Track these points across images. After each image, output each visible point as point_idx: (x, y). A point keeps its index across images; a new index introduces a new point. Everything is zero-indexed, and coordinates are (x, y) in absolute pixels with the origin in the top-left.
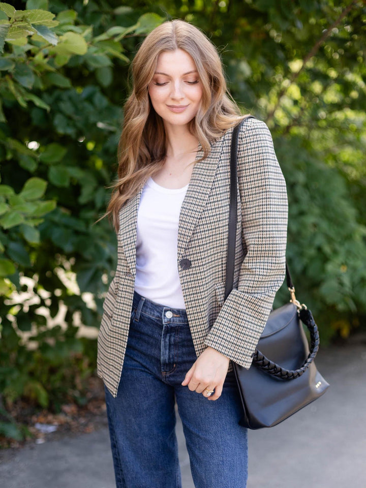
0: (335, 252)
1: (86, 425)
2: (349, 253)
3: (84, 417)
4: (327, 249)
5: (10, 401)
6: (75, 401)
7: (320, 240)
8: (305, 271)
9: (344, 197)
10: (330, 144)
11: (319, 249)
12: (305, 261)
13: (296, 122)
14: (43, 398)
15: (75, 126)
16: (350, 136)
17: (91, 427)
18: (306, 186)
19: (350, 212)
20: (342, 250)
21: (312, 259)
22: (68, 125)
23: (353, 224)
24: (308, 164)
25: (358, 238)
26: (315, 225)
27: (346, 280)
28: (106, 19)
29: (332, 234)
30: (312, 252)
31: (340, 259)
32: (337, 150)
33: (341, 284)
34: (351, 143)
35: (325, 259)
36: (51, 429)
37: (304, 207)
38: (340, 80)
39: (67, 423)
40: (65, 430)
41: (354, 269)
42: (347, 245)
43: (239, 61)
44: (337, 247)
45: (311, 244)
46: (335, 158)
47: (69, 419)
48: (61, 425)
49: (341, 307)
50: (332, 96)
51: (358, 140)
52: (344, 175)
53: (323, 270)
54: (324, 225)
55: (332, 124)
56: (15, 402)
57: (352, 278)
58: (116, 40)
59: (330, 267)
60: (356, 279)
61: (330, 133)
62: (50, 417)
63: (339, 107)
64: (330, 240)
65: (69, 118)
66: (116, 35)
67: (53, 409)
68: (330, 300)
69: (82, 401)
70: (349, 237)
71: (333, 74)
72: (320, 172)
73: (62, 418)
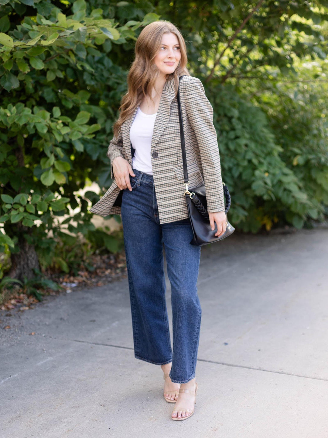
0: (260, 163)
1: (97, 282)
2: (270, 164)
3: (94, 278)
4: (255, 161)
5: (43, 268)
6: (87, 270)
7: (250, 155)
8: (240, 175)
9: (266, 126)
10: (254, 90)
11: (250, 161)
12: (241, 169)
13: (230, 73)
14: (65, 267)
15: (96, 80)
16: (269, 84)
17: (100, 283)
18: (239, 119)
19: (270, 136)
20: (265, 162)
21: (245, 168)
22: (92, 79)
23: (272, 145)
24: (240, 104)
25: (276, 154)
26: (246, 145)
27: (269, 182)
28: (111, 10)
29: (258, 152)
30: (245, 163)
31: (265, 168)
32: (259, 95)
33: (266, 183)
34: (269, 89)
35: (254, 168)
36: (74, 285)
37: (239, 133)
38: (260, 44)
39: (84, 281)
40: (83, 285)
41: (274, 175)
42: (268, 159)
43: (194, 34)
44: (262, 160)
45: (244, 158)
46: (259, 100)
47: (84, 279)
48: (79, 283)
49: (266, 197)
50: (256, 55)
51: (275, 86)
52: (265, 111)
53: (253, 175)
54: (253, 145)
55: (256, 75)
56: (47, 270)
57: (272, 182)
58: (133, 29)
59: (257, 173)
60: (275, 181)
61: (253, 82)
62: (72, 278)
63: (260, 63)
64: (257, 156)
65: (92, 75)
66: (132, 26)
67: (72, 274)
68: (258, 193)
69: (92, 269)
70: (270, 154)
71: (256, 39)
72: (249, 109)
73: (80, 278)
